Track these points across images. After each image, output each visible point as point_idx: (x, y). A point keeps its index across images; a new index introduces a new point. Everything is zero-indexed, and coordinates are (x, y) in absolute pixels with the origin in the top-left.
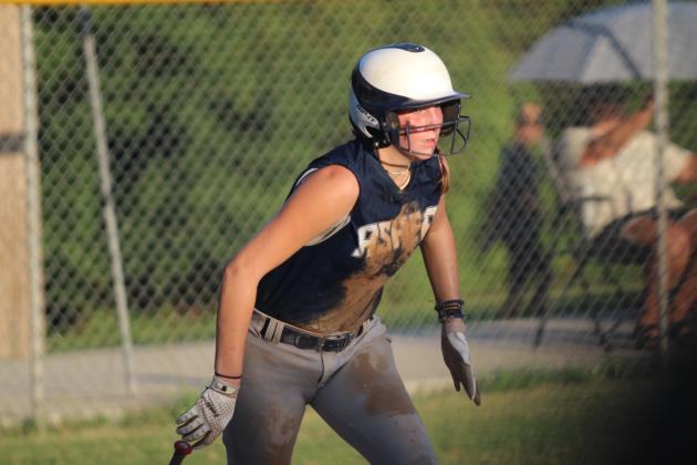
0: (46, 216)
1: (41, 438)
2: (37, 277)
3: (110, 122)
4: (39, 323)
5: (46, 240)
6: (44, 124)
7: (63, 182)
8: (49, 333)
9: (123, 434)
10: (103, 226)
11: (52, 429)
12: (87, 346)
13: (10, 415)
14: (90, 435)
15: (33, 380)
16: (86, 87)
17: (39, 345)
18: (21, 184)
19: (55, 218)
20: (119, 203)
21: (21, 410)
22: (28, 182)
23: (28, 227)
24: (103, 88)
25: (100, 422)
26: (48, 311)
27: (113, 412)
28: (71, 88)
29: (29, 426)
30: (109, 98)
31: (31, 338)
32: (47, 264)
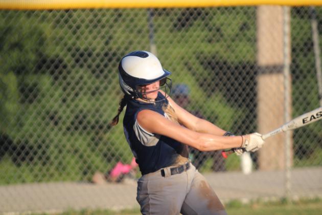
0: (293, 104)
1: (289, 207)
4: (289, 153)
6: (294, 61)
7: (301, 88)
8: (294, 157)
11: (295, 203)
12: (311, 165)
13: (275, 195)
14: (312, 206)
15: (286, 180)
16: (312, 44)
17: (289, 163)
18: (282, 89)
19: (297, 104)
21: (280, 193)
22: (285, 88)
23: (285, 110)
24: (320, 45)
25: (317, 200)
26: (294, 147)
28: (306, 44)
29: (283, 201)
31: (285, 161)
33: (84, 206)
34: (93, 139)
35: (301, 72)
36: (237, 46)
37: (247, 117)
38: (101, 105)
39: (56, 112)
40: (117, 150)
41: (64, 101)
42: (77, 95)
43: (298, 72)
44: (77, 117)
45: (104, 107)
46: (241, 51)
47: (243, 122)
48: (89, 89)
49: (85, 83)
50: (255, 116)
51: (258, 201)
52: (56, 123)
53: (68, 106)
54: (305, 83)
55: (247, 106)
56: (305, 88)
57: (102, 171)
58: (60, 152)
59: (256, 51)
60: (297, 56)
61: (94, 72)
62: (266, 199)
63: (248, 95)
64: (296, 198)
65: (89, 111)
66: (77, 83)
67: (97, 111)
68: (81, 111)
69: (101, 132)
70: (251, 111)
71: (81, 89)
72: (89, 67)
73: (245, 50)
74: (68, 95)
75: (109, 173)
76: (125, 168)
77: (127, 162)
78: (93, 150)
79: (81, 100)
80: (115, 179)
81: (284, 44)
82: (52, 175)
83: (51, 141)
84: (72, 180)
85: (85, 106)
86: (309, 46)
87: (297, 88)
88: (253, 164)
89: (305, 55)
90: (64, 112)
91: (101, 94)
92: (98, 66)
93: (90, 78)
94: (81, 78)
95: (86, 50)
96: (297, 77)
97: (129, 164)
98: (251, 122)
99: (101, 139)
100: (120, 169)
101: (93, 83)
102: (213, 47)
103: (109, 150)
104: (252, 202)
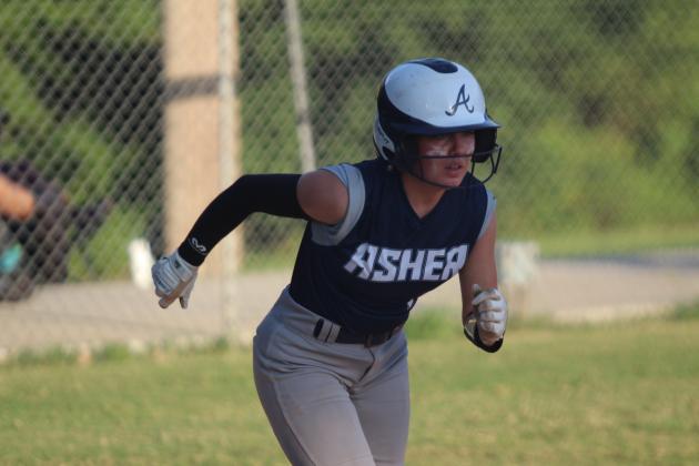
1: (233, 357)
3: (306, 41)
11: (243, 349)
13: (202, 333)
20: (314, 121)
21: (213, 328)
29: (220, 345)
30: (306, 15)
37: (141, 163)
47: (133, 175)
50: (159, 162)
51: (165, 347)
55: (142, 139)
59: (160, 20)
62: (182, 341)
64: (247, 337)
70: (151, 151)
98: (150, 175)
104: (151, 349)
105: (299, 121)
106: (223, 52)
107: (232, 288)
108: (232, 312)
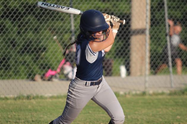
0: (151, 38)
1: (147, 97)
2: (148, 54)
3: (169, 14)
4: (148, 66)
5: (151, 45)
7: (156, 29)
8: (151, 69)
9: (169, 97)
10: (166, 41)
11: (150, 95)
13: (139, 90)
14: (160, 97)
15: (146, 82)
16: (163, 4)
17: (148, 72)
19: (153, 39)
21: (142, 89)
23: (146, 41)
24: (168, 4)
25: (163, 94)
26: (151, 63)
27: (167, 91)
28: (159, 4)
29: (144, 94)
30: (169, 7)
32: (151, 51)
33: (29, 93)
34: (35, 55)
35: (156, 20)
36: (119, 4)
37: (124, 45)
38: (40, 36)
39: (14, 39)
40: (49, 62)
41: (19, 33)
42: (26, 29)
43: (154, 20)
44: (26, 43)
45: (42, 37)
46: (122, 7)
47: (122, 48)
48: (33, 26)
49: (31, 23)
50: (129, 45)
51: (129, 93)
52: (14, 46)
53: (21, 36)
54: (158, 26)
55: (125, 39)
56: (158, 29)
57: (39, 74)
58: (16, 62)
59: (130, 7)
60: (154, 10)
61: (36, 16)
62: (134, 92)
63: (125, 32)
64: (151, 92)
65: (33, 39)
66: (27, 23)
67: (38, 39)
68: (29, 39)
69: (40, 52)
70: (127, 42)
71: (29, 26)
72: (34, 13)
73: (124, 6)
74: (21, 29)
75: (44, 75)
76: (53, 73)
77: (54, 69)
78: (35, 62)
79: (28, 33)
80: (47, 79)
81: (147, 4)
82: (10, 76)
83: (11, 56)
84: (23, 78)
85: (31, 36)
86: (161, 5)
87: (154, 29)
88: (127, 72)
89: (159, 10)
90: (19, 39)
91: (41, 29)
92: (39, 13)
93: (34, 20)
94: (29, 20)
95: (32, 4)
96: (154, 23)
97: (56, 70)
98: (126, 48)
99: (39, 55)
100: (50, 73)
101: (36, 23)
102: (106, 4)
103: (44, 62)
104: (125, 94)
105: (166, 35)
106: (147, 16)
107: (147, 79)
108: (147, 85)
